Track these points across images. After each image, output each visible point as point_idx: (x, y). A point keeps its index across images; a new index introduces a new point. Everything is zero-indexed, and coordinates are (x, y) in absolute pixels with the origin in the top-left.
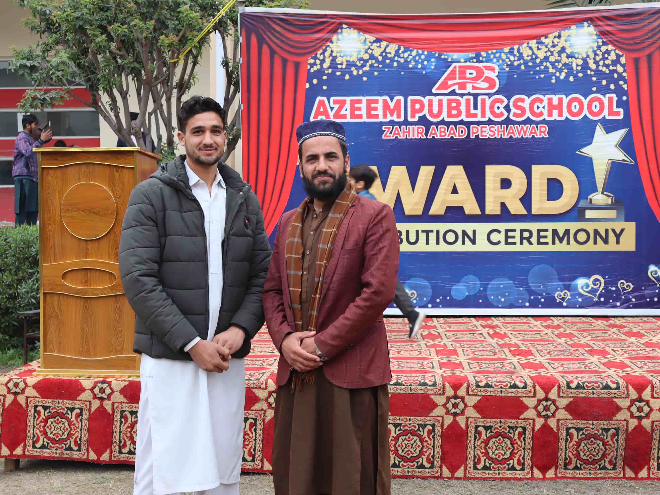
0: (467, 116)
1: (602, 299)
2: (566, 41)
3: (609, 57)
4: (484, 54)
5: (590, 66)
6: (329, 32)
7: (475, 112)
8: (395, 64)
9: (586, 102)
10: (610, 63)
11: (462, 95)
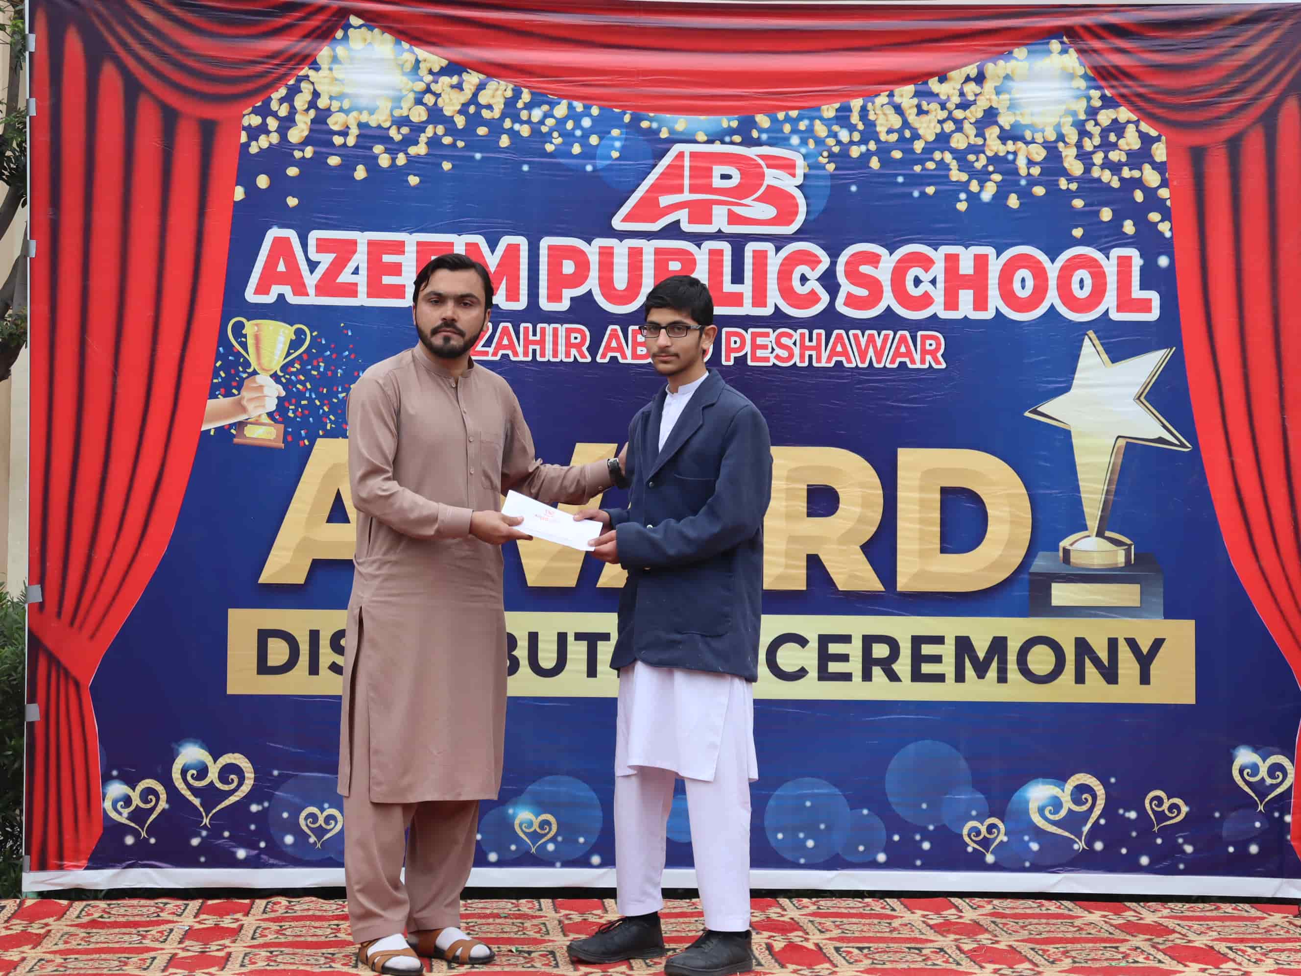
1: (1099, 846)
2: (998, 91)
3: (1122, 142)
4: (763, 121)
5: (1066, 165)
6: (306, 36)
7: (737, 288)
8: (505, 141)
9: (1053, 270)
10: (1124, 159)
11: (698, 239)
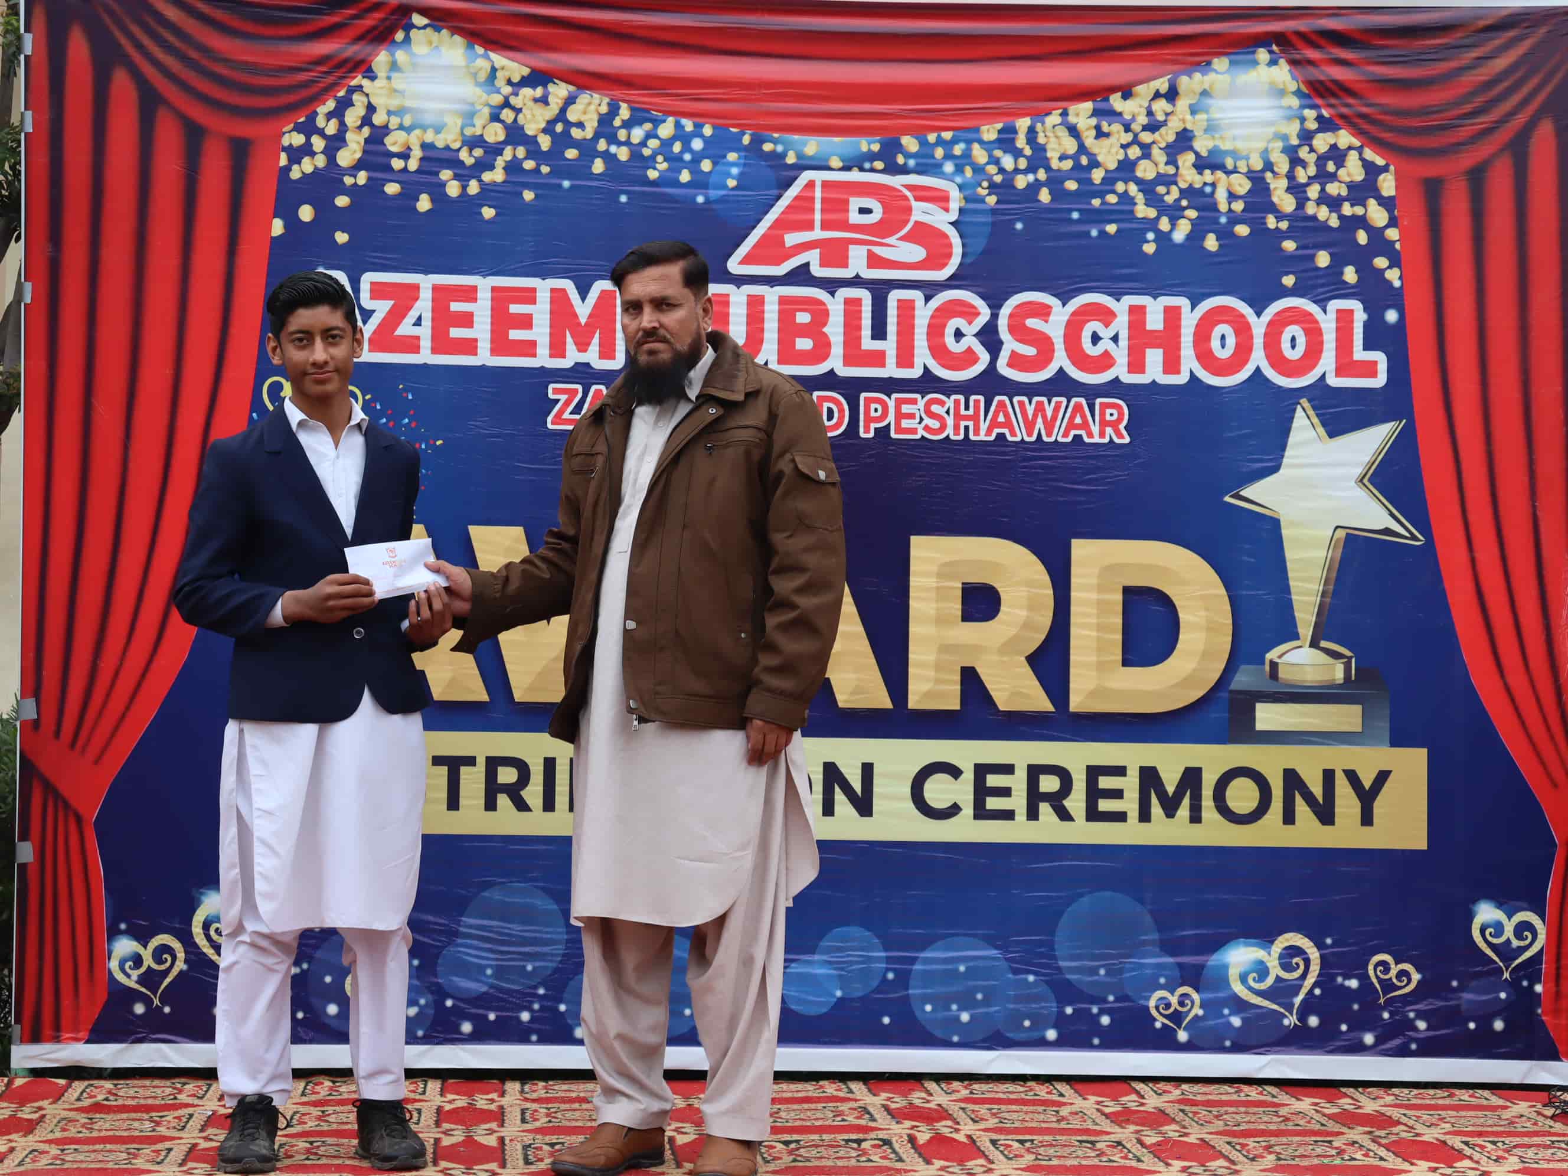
0: (848, 361)
1: (1313, 1021)
2: (1194, 110)
3: (1342, 173)
4: (910, 143)
5: (1275, 199)
7: (878, 345)
8: (598, 166)
9: (1259, 325)
10: (1344, 192)
